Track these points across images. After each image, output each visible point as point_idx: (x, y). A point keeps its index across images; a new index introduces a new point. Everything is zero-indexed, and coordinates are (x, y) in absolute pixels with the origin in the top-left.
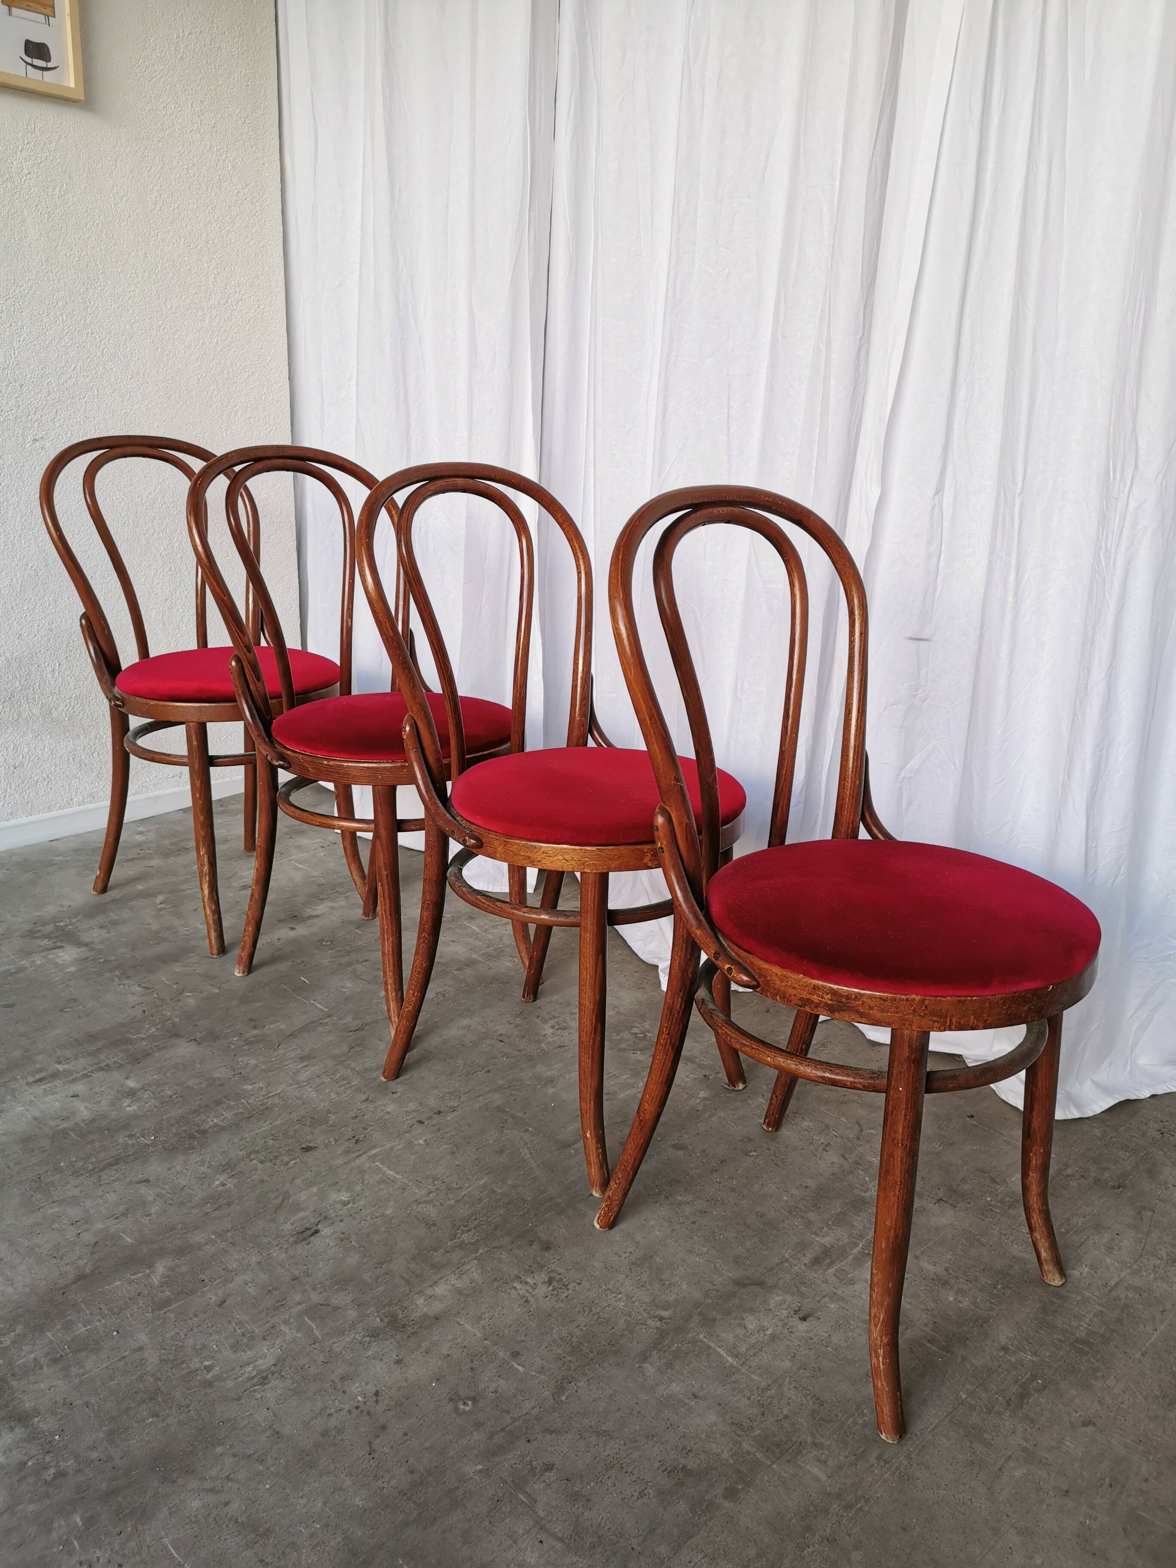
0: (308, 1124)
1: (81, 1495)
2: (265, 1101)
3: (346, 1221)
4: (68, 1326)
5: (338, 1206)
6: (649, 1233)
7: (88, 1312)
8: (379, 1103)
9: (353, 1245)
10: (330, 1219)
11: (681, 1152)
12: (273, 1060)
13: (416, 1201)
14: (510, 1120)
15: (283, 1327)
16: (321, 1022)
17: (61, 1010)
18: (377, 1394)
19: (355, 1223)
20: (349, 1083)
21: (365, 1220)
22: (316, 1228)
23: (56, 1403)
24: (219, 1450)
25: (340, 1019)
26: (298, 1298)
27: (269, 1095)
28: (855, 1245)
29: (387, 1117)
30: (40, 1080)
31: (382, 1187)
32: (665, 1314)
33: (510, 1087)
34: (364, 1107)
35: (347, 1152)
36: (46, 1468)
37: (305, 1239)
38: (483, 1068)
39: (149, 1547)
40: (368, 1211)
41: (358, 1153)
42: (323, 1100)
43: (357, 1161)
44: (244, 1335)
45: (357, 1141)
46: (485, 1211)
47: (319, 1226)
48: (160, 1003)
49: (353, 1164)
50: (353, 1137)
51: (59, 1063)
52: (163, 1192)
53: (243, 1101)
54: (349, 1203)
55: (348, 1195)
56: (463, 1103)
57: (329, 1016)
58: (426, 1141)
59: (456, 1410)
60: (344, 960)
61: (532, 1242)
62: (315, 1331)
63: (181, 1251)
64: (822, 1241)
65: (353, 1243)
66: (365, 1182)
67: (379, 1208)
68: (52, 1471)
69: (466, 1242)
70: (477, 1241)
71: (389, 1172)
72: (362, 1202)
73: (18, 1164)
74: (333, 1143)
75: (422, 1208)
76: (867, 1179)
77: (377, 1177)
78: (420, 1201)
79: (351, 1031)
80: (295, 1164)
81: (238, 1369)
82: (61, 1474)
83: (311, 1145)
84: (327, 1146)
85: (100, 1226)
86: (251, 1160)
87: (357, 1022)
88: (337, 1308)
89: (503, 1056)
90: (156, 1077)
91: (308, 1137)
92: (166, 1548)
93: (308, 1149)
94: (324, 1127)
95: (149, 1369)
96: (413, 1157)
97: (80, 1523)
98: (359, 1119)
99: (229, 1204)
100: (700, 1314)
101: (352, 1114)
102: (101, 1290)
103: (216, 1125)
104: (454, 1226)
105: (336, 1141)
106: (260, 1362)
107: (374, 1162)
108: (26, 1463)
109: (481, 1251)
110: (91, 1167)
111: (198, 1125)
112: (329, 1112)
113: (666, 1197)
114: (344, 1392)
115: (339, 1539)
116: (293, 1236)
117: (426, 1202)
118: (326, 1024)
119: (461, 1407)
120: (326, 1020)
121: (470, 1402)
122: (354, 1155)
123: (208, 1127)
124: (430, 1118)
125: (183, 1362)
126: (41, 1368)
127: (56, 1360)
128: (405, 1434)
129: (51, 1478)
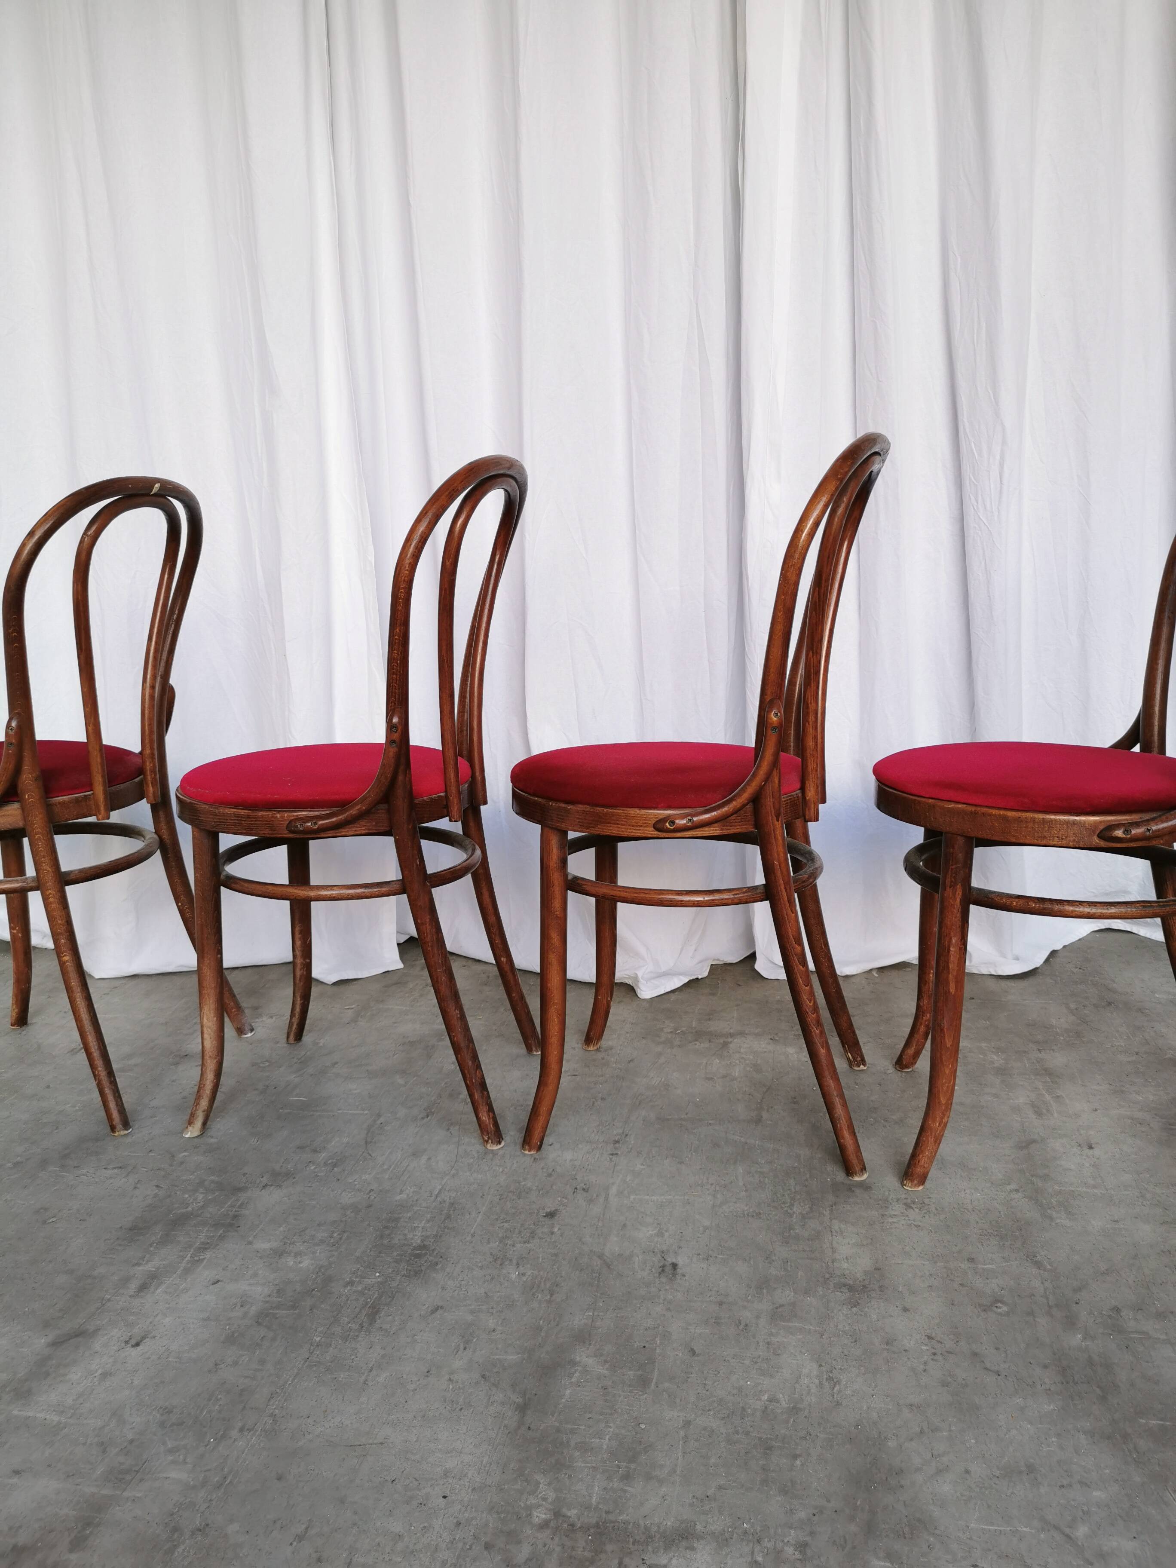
0: (515, 1198)
1: (849, 1546)
2: (439, 1199)
3: (684, 1246)
4: (584, 1448)
5: (657, 1240)
7: (583, 1427)
9: (722, 1259)
10: (668, 1250)
12: (385, 1167)
13: (714, 1206)
14: (684, 1123)
15: (774, 1340)
16: (379, 1122)
17: (44, 1222)
18: (930, 1337)
19: (694, 1243)
21: (699, 1238)
22: (669, 1263)
23: (691, 1505)
24: (891, 1444)
25: (394, 1113)
26: (748, 1314)
27: (435, 1193)
29: (577, 1163)
30: (143, 1288)
31: (668, 1210)
32: (1013, 1186)
33: (641, 1102)
35: (590, 1201)
36: (779, 1551)
37: (675, 1274)
39: (971, 1539)
40: (689, 1231)
42: (495, 1176)
43: (613, 1203)
44: (756, 1363)
45: (585, 1190)
46: (779, 1187)
47: (669, 1260)
48: (163, 1173)
49: (613, 1206)
50: (576, 1189)
51: (138, 1264)
52: (473, 1307)
53: (416, 1208)
54: (662, 1233)
55: (650, 1229)
56: (623, 1127)
57: (379, 1115)
58: (642, 1164)
59: (1000, 1314)
62: (806, 1327)
63: (582, 1337)
64: (1021, 1101)
65: (720, 1257)
66: (648, 1213)
67: (693, 1225)
68: (789, 1549)
69: (804, 1212)
70: (811, 1208)
71: (654, 1198)
72: (672, 1228)
73: (262, 1362)
74: (565, 1200)
75: (728, 1208)
77: (650, 1206)
78: (717, 1205)
79: (423, 1118)
80: (560, 1229)
81: (797, 1386)
82: (802, 1547)
83: (548, 1210)
84: (563, 1205)
85: (459, 1363)
86: (513, 1246)
87: (415, 1110)
88: (793, 1304)
90: (281, 1229)
91: (535, 1207)
92: (983, 1529)
93: (551, 1215)
94: (534, 1193)
95: (723, 1430)
96: (654, 1180)
97: (888, 1564)
98: (555, 1175)
99: (556, 1285)
100: (1032, 1176)
101: (541, 1174)
102: (561, 1406)
103: (425, 1238)
104: (775, 1207)
105: (566, 1198)
106: (805, 1371)
107: (628, 1197)
108: (756, 1561)
109: (826, 1213)
110: (354, 1326)
111: (405, 1245)
112: (517, 1182)
114: (906, 1351)
115: (1083, 1437)
116: (659, 1277)
117: (723, 1203)
118: (388, 1122)
119: (999, 1310)
120: (382, 1120)
121: (999, 1305)
122: (601, 1200)
123: (419, 1241)
124: (616, 1148)
125: (743, 1409)
126: (625, 1491)
127: (627, 1477)
128: (997, 1349)
129: (798, 1555)
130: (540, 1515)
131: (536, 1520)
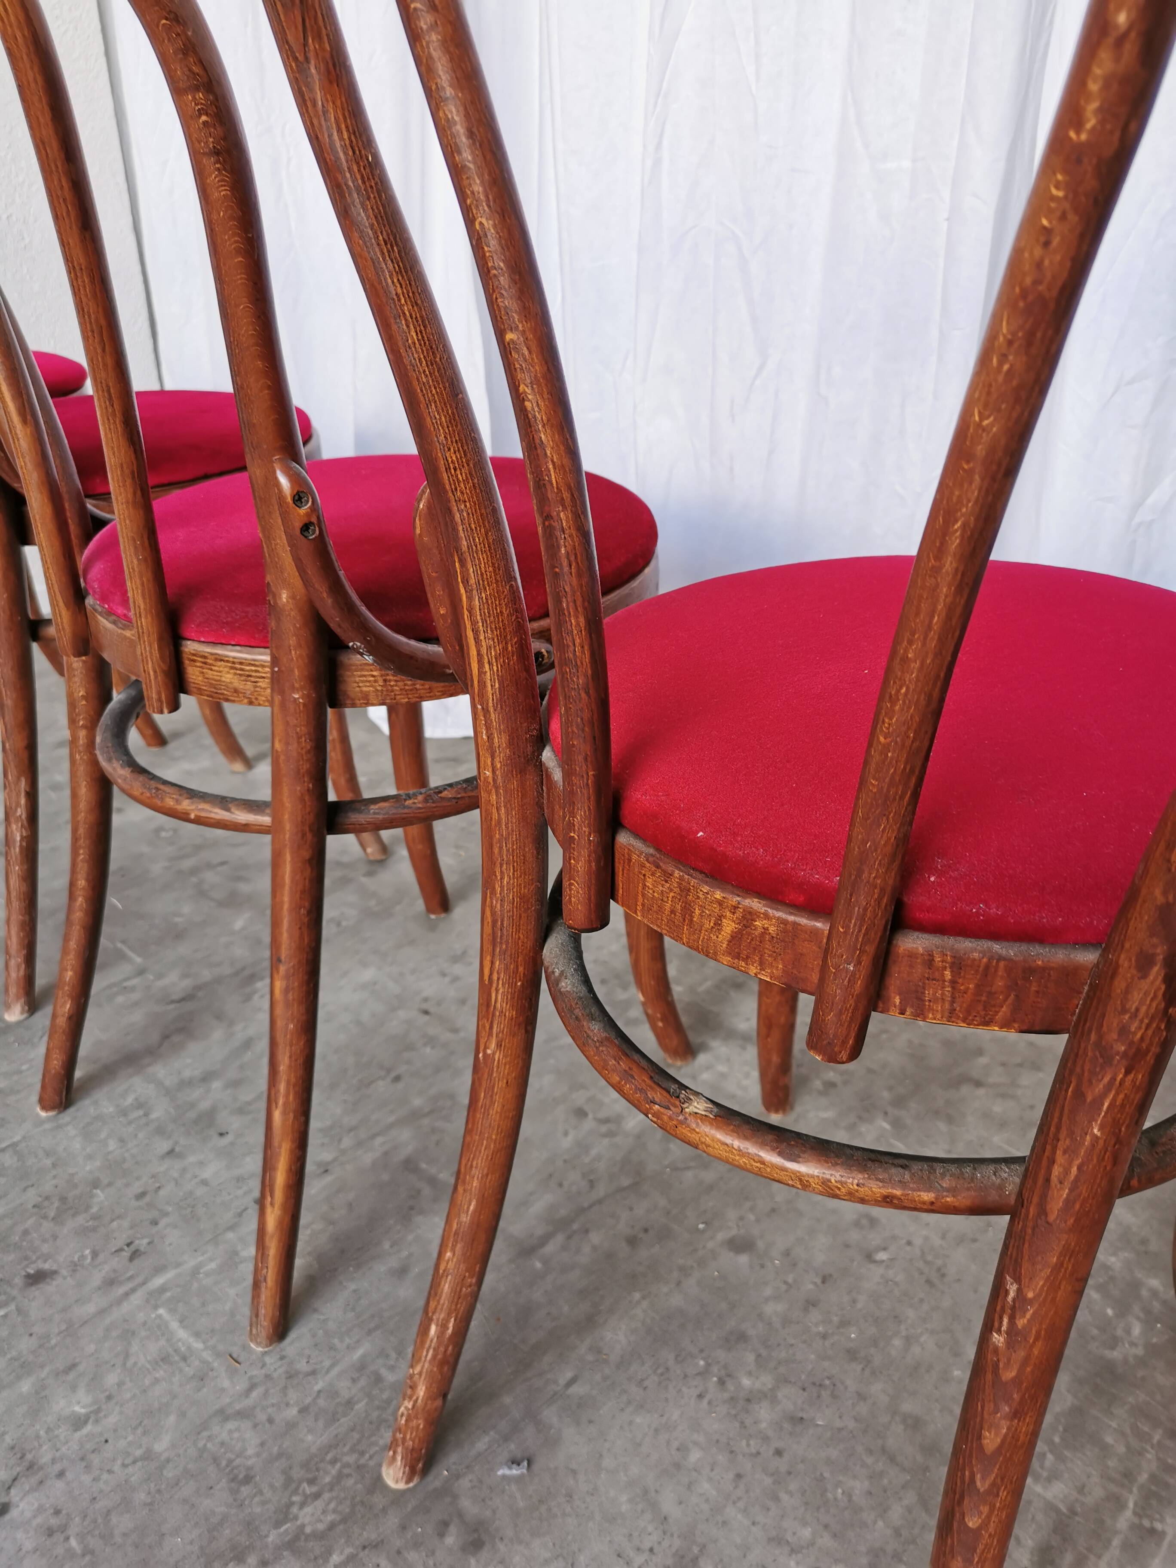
0: (52, 1214)
3: (69, 1475)
5: (62, 1432)
6: (689, 1486)
9: (70, 1548)
10: (41, 1468)
11: (743, 1259)
16: (125, 984)
19: (86, 1479)
21: (110, 1472)
25: (160, 976)
28: (1119, 1504)
29: (200, 1191)
31: (160, 1374)
33: (431, 1112)
34: (162, 1169)
35: (110, 1282)
38: (389, 1071)
40: (122, 1444)
41: (129, 1285)
42: (90, 1157)
43: (126, 1307)
45: (135, 1255)
46: (356, 1436)
47: (13, 1491)
49: (116, 1314)
50: (128, 1245)
54: (86, 1422)
55: (88, 1399)
56: (343, 1152)
57: (141, 973)
60: (187, 864)
61: (446, 1524)
64: (1049, 1495)
65: (73, 1542)
66: (129, 1364)
67: (145, 1433)
69: (308, 1530)
70: (332, 1527)
71: (182, 1334)
72: (112, 1419)
74: (88, 1260)
75: (230, 1432)
76: (1110, 1312)
77: (154, 1348)
78: (229, 1411)
83: (47, 1266)
84: (75, 1267)
89: (425, 1045)
91: (45, 1248)
93: (37, 1278)
94: (81, 1219)
96: (232, 1292)
98: (147, 1199)
101: (137, 1187)
104: (289, 1480)
105: (95, 1257)
107: (156, 1307)
109: (336, 1558)
112: (95, 1184)
113: (721, 1382)
117: (242, 1415)
118: (133, 989)
122: (121, 1290)
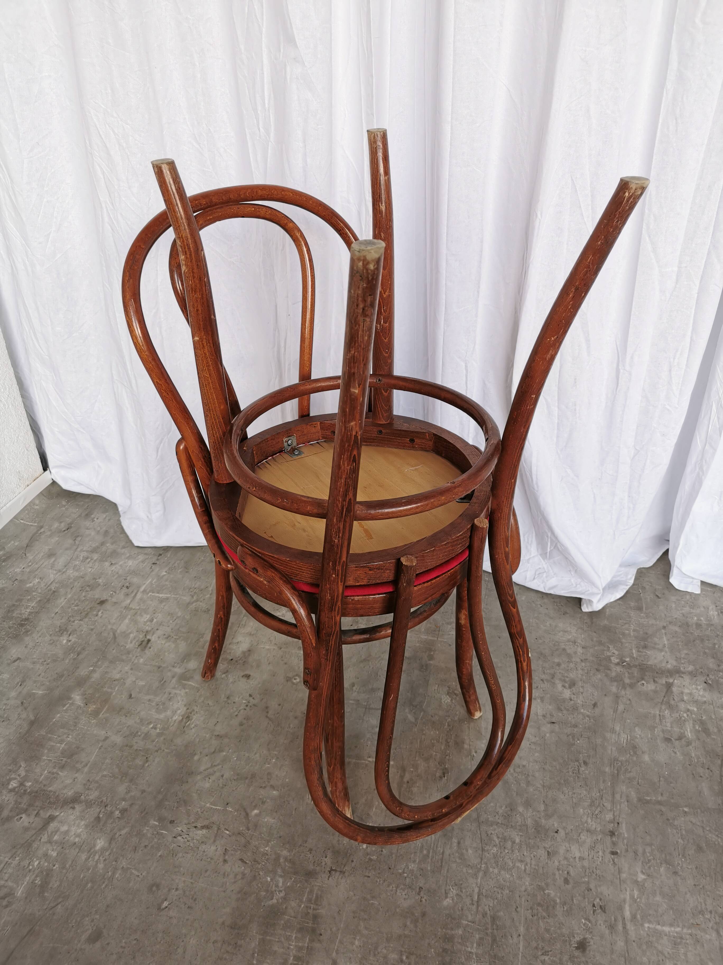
0: (89, 590)
1: (145, 812)
2: (49, 588)
3: (160, 629)
4: (51, 749)
5: (148, 624)
7: (56, 737)
8: (121, 563)
10: (150, 631)
12: (30, 564)
13: (189, 603)
15: (175, 691)
16: (39, 532)
18: (250, 696)
19: (166, 627)
20: (91, 559)
22: (146, 639)
23: (85, 784)
24: (196, 758)
26: (169, 674)
27: (49, 584)
29: (132, 568)
35: (127, 595)
36: (112, 813)
37: (145, 647)
40: (168, 619)
41: (134, 594)
42: (85, 574)
43: (138, 597)
44: (158, 705)
45: (127, 588)
47: (148, 637)
49: (137, 600)
50: (123, 586)
52: (35, 660)
53: (34, 593)
54: (153, 619)
55: (149, 616)
57: (42, 527)
58: (166, 572)
59: (293, 684)
62: (194, 685)
63: (81, 683)
66: (152, 606)
67: (172, 615)
68: (117, 812)
71: (161, 595)
72: (160, 616)
74: (114, 594)
75: (195, 605)
77: (156, 601)
80: (102, 613)
81: (170, 720)
82: (124, 811)
83: (102, 600)
84: (111, 596)
85: (13, 694)
86: (74, 622)
87: (63, 525)
91: (96, 597)
93: (102, 603)
94: (100, 587)
95: (121, 744)
96: (167, 583)
97: (157, 823)
98: (116, 576)
99: (83, 649)
101: (110, 575)
102: (51, 723)
103: (30, 613)
105: (115, 592)
106: (179, 712)
107: (148, 594)
108: (99, 817)
111: (18, 617)
112: (95, 579)
114: (234, 703)
116: (137, 648)
117: (194, 602)
119: (295, 681)
120: (42, 530)
121: (297, 677)
123: (26, 616)
124: (158, 560)
125: (137, 732)
126: (58, 774)
127: (63, 767)
128: (279, 705)
129: (119, 815)
130: (13, 784)
131: (10, 787)
